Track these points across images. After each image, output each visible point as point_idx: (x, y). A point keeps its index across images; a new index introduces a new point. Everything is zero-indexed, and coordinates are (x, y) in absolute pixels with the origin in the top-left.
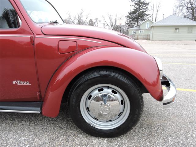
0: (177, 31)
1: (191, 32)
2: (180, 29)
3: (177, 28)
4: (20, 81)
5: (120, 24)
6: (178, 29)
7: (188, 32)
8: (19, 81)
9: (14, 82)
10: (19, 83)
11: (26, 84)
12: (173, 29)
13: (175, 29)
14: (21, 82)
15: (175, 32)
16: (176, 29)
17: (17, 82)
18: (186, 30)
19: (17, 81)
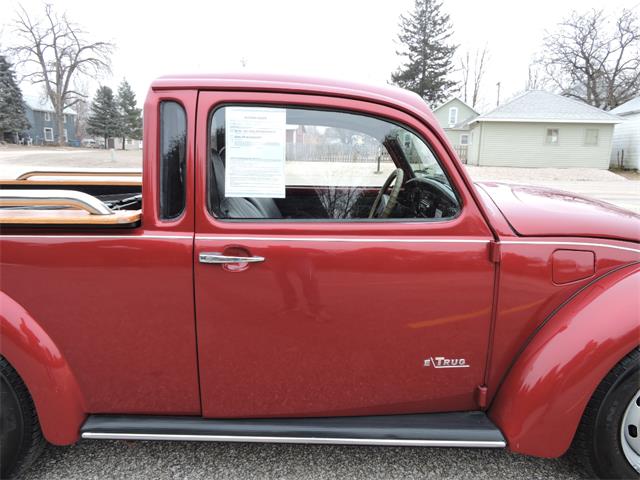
0: (554, 139)
1: (596, 144)
2: (562, 132)
3: (552, 129)
4: (443, 358)
6: (556, 131)
7: (587, 144)
8: (439, 359)
9: (427, 362)
10: (439, 363)
11: (458, 364)
12: (542, 133)
13: (546, 132)
14: (447, 361)
15: (548, 142)
16: (550, 132)
17: (436, 362)
18: (579, 135)
19: (437, 359)
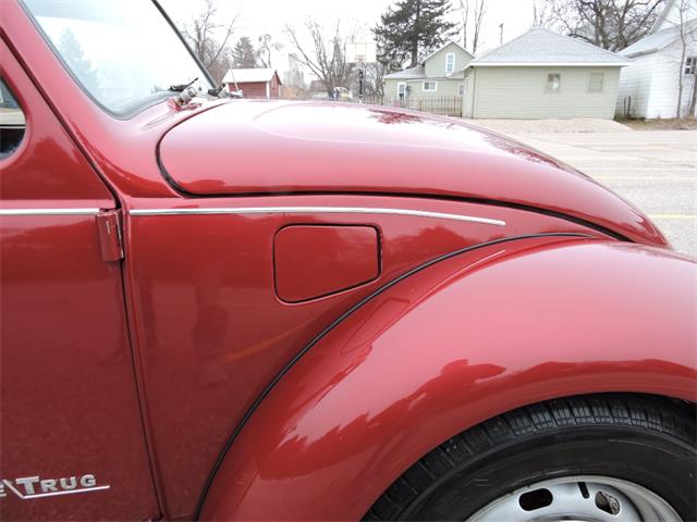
0: (555, 85)
1: (600, 90)
2: (564, 76)
3: (553, 73)
4: (36, 479)
5: (360, 60)
6: (558, 76)
7: (590, 90)
8: (28, 481)
12: (543, 78)
13: (547, 77)
14: (48, 483)
15: (549, 89)
16: (551, 78)
17: (22, 488)
18: (582, 81)
19: (19, 481)
